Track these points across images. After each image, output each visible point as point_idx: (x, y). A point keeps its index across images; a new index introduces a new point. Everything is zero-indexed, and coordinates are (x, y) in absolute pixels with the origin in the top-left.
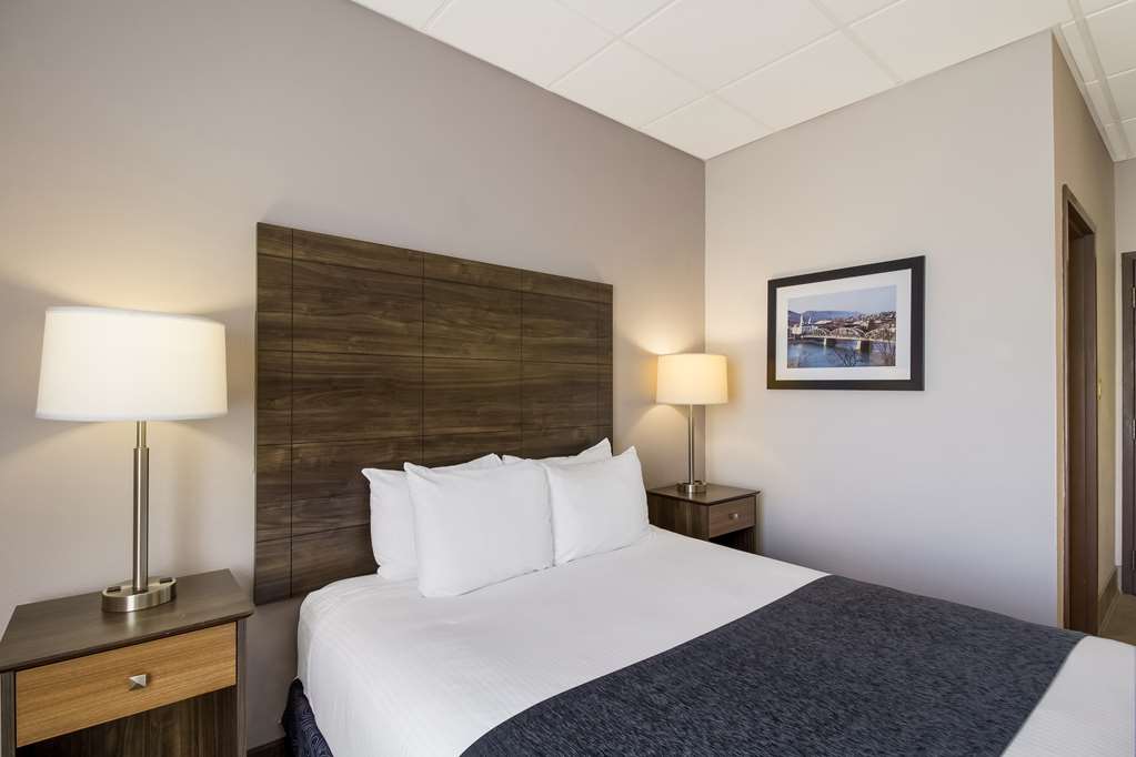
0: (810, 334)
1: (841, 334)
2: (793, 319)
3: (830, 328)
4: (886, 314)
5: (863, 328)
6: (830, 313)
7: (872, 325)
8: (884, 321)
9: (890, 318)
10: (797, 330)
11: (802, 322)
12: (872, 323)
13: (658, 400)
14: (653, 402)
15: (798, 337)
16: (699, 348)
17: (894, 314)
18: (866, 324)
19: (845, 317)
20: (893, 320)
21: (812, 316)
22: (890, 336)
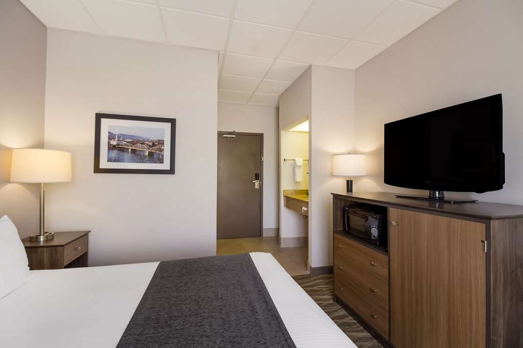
0: (121, 145)
1: (138, 147)
2: (111, 137)
3: (133, 143)
4: (160, 141)
5: (150, 146)
6: (133, 136)
7: (154, 145)
8: (159, 144)
9: (161, 143)
10: (114, 143)
11: (116, 139)
12: (153, 143)
13: (11, 180)
14: (8, 181)
15: (114, 146)
16: (40, 145)
17: (163, 141)
18: (151, 144)
19: (141, 140)
20: (163, 144)
21: (122, 137)
22: (162, 150)
